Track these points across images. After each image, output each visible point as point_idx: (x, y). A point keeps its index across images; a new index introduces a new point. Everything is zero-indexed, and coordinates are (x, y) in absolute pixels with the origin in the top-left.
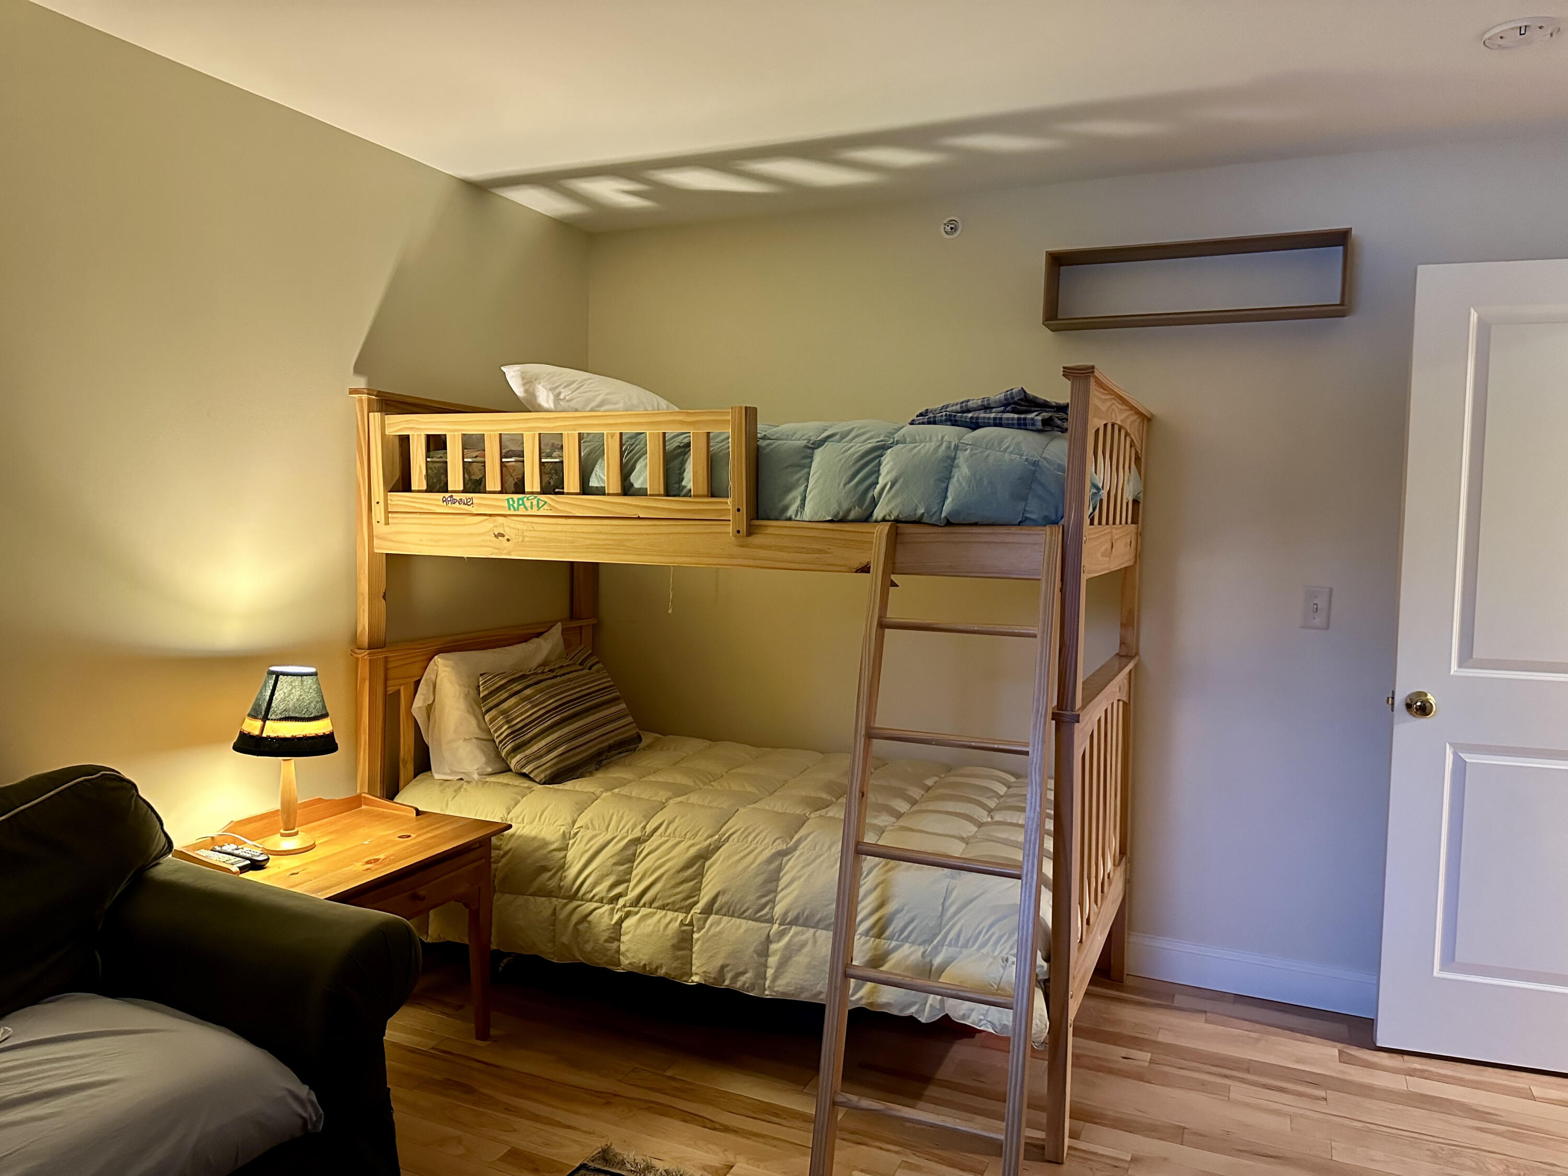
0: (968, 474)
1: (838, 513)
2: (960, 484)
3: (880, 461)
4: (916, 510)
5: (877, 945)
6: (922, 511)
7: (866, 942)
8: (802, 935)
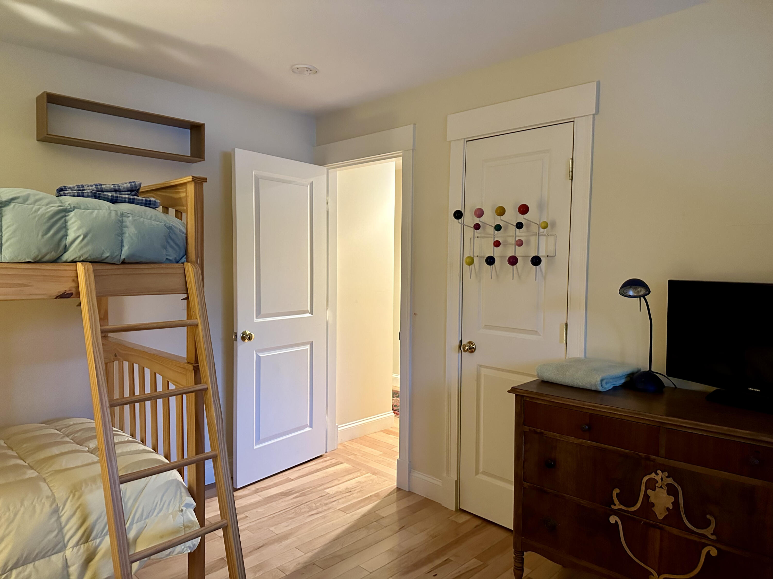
0: (136, 232)
1: (38, 256)
2: (132, 238)
3: (65, 219)
4: (102, 254)
5: (88, 546)
6: (108, 255)
7: (79, 550)
8: (24, 572)
